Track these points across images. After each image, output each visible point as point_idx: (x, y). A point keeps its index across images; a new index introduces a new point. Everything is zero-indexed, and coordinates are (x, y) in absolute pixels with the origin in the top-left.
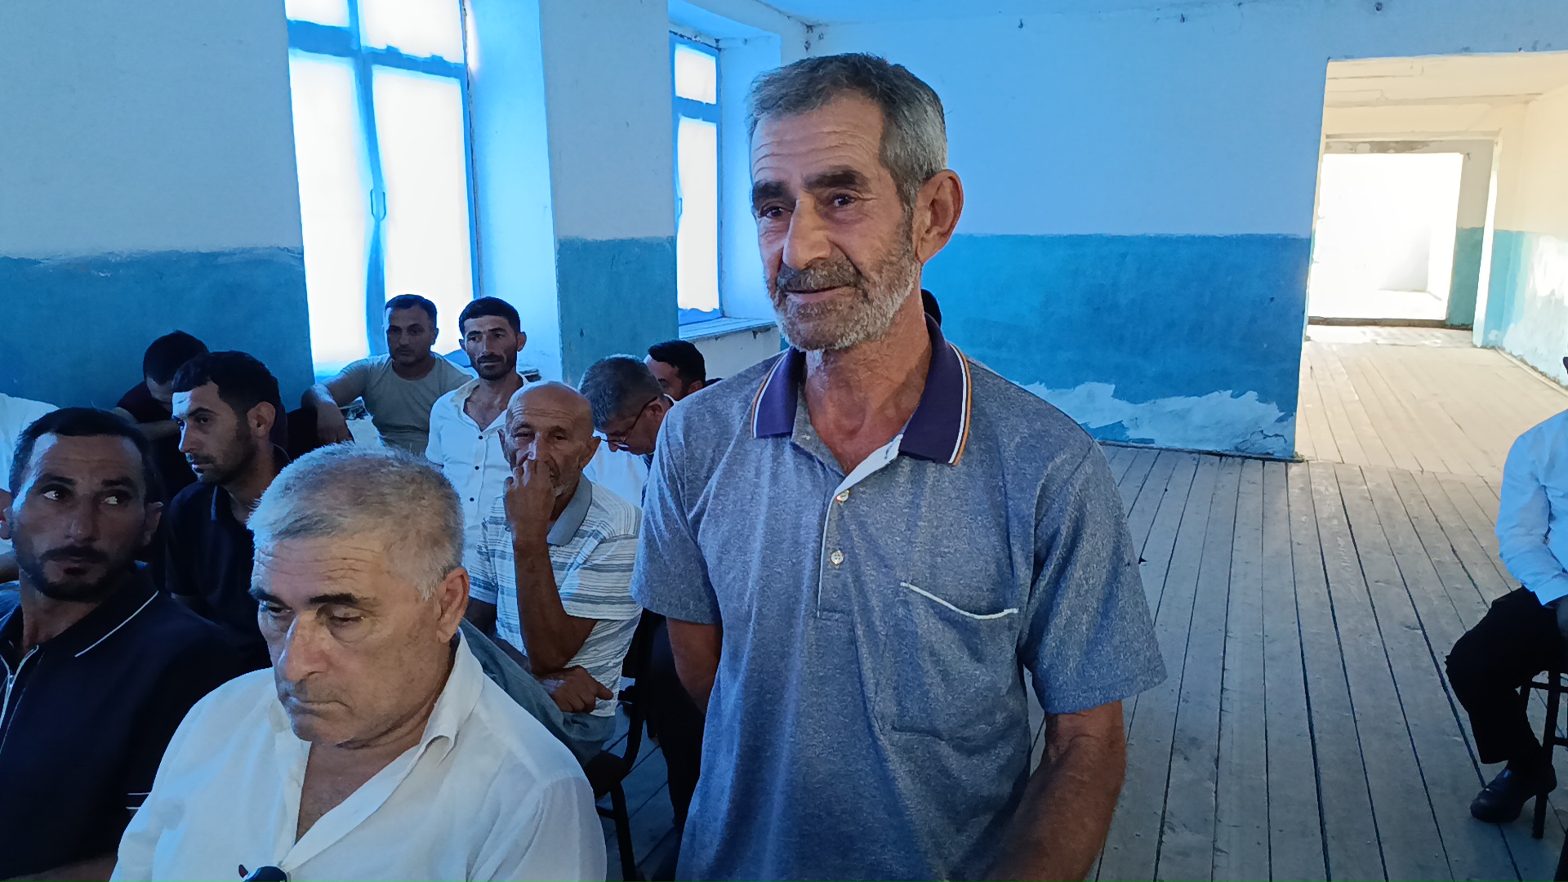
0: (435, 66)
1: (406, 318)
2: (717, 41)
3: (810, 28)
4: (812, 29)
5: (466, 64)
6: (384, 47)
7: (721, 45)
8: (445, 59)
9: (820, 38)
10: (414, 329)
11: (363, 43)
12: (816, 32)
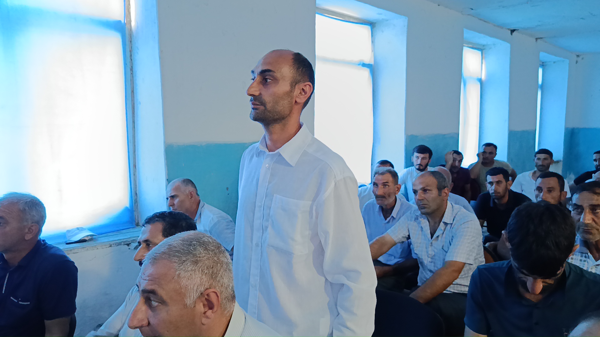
1: (489, 149)
2: (543, 63)
4: (579, 57)
5: (481, 78)
9: (582, 59)
10: (491, 153)
12: (581, 57)
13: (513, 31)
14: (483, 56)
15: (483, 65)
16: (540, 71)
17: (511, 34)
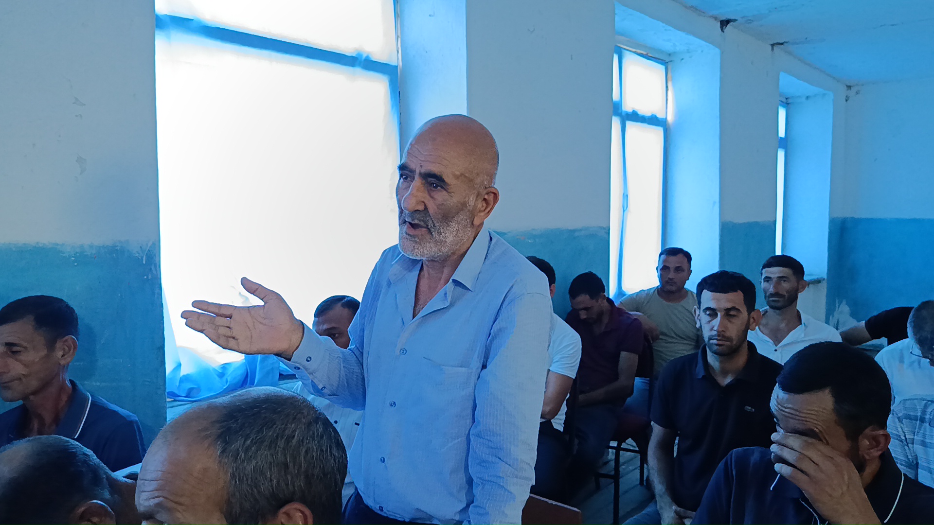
0: (653, 121)
1: (674, 261)
2: (786, 99)
3: (849, 87)
4: (851, 89)
5: (666, 118)
6: (631, 111)
7: (790, 101)
8: (657, 116)
9: (857, 93)
10: (678, 269)
11: (624, 109)
12: (854, 90)
13: (725, 23)
14: (669, 75)
15: (670, 93)
16: (782, 113)
17: (722, 30)
